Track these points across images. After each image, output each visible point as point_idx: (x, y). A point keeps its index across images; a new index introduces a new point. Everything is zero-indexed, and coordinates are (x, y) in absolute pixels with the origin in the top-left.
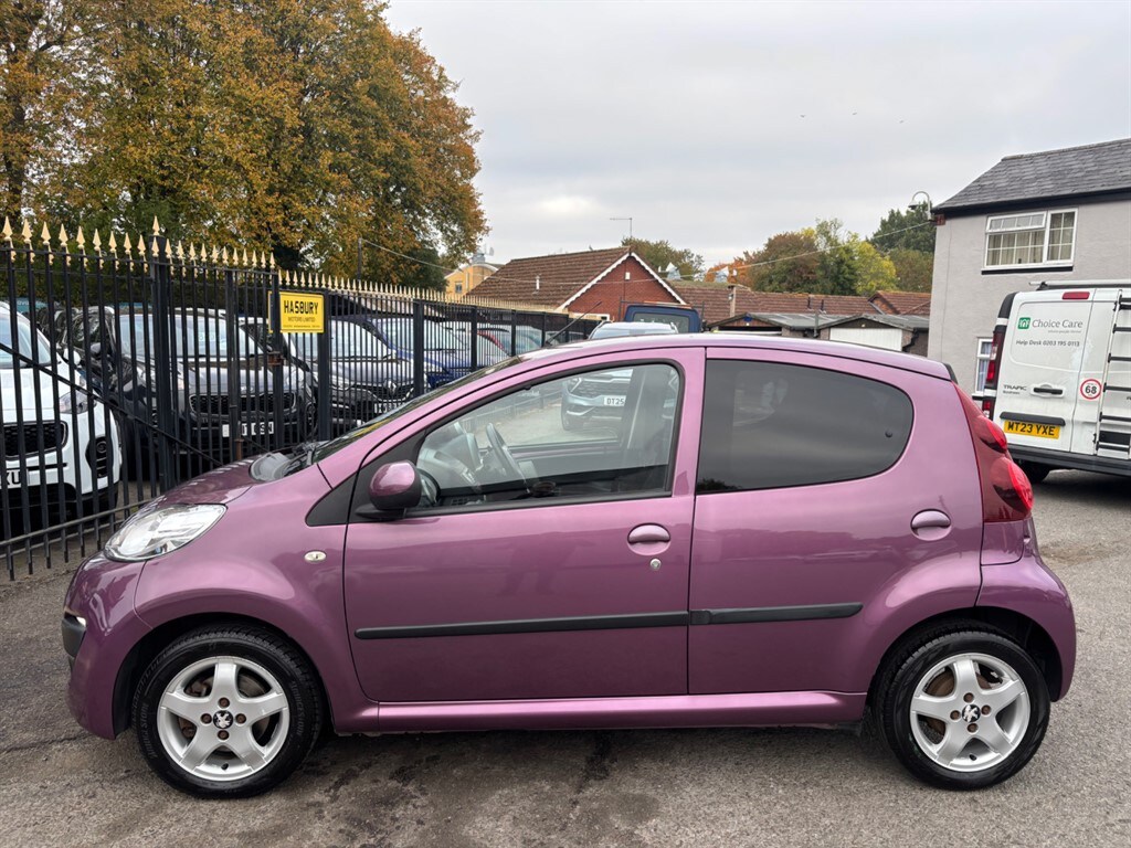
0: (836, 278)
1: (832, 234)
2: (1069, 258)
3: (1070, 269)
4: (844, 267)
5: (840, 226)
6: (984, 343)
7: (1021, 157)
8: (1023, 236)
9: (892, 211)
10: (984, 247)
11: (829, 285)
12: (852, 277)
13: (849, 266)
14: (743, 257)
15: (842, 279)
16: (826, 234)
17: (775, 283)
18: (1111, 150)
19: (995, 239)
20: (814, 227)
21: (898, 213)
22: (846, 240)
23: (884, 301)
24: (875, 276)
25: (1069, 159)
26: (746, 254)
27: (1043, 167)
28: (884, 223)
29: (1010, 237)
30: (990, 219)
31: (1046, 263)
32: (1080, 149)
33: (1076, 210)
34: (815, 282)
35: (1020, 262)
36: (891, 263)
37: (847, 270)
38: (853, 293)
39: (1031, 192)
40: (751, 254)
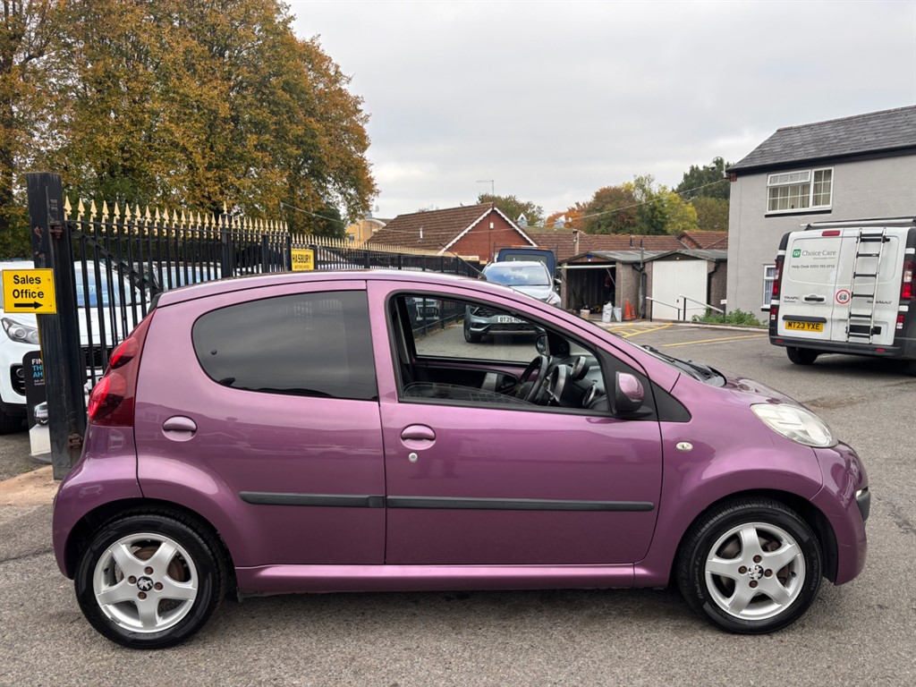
0: (650, 222)
1: (646, 186)
2: (829, 203)
3: (829, 212)
4: (657, 213)
5: (653, 180)
6: (768, 269)
7: (791, 128)
8: (795, 188)
9: (693, 167)
10: (767, 197)
11: (645, 227)
12: (664, 220)
13: (660, 212)
14: (575, 206)
15: (655, 222)
16: (642, 187)
17: (603, 227)
18: (857, 121)
19: (774, 191)
20: (633, 182)
21: (697, 168)
22: (657, 191)
23: (690, 239)
24: (681, 219)
25: (827, 130)
26: (578, 204)
27: (808, 136)
28: (686, 177)
29: (785, 189)
30: (770, 176)
31: (812, 208)
32: (835, 121)
33: (832, 168)
34: (634, 225)
35: (793, 207)
36: (693, 209)
37: (659, 215)
38: (664, 233)
39: (799, 156)
40: (581, 204)
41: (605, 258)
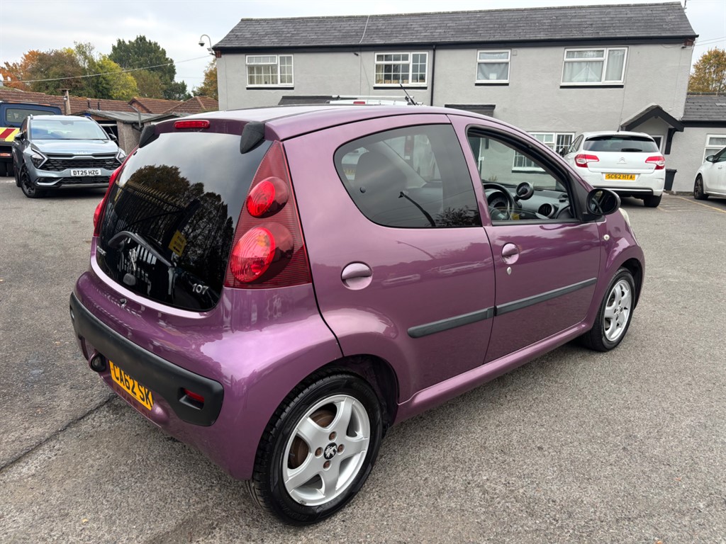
0: (96, 87)
1: (88, 53)
2: (291, 82)
3: (292, 88)
4: (101, 79)
5: (93, 48)
7: (251, 20)
8: (267, 68)
9: (119, 40)
10: (246, 74)
11: (93, 92)
12: (108, 86)
13: (104, 78)
14: (4, 66)
15: (101, 88)
16: (84, 53)
17: (51, 89)
19: (251, 69)
20: (73, 47)
21: (124, 42)
22: (98, 59)
23: (140, 104)
24: (124, 86)
25: (279, 26)
26: (7, 64)
27: (267, 28)
28: (114, 48)
29: (259, 68)
30: (247, 56)
31: (279, 85)
32: (285, 19)
33: (292, 55)
34: (82, 89)
35: (266, 83)
36: (132, 78)
37: (104, 82)
38: (110, 97)
39: (267, 43)
40: (11, 65)
41: (105, 117)
